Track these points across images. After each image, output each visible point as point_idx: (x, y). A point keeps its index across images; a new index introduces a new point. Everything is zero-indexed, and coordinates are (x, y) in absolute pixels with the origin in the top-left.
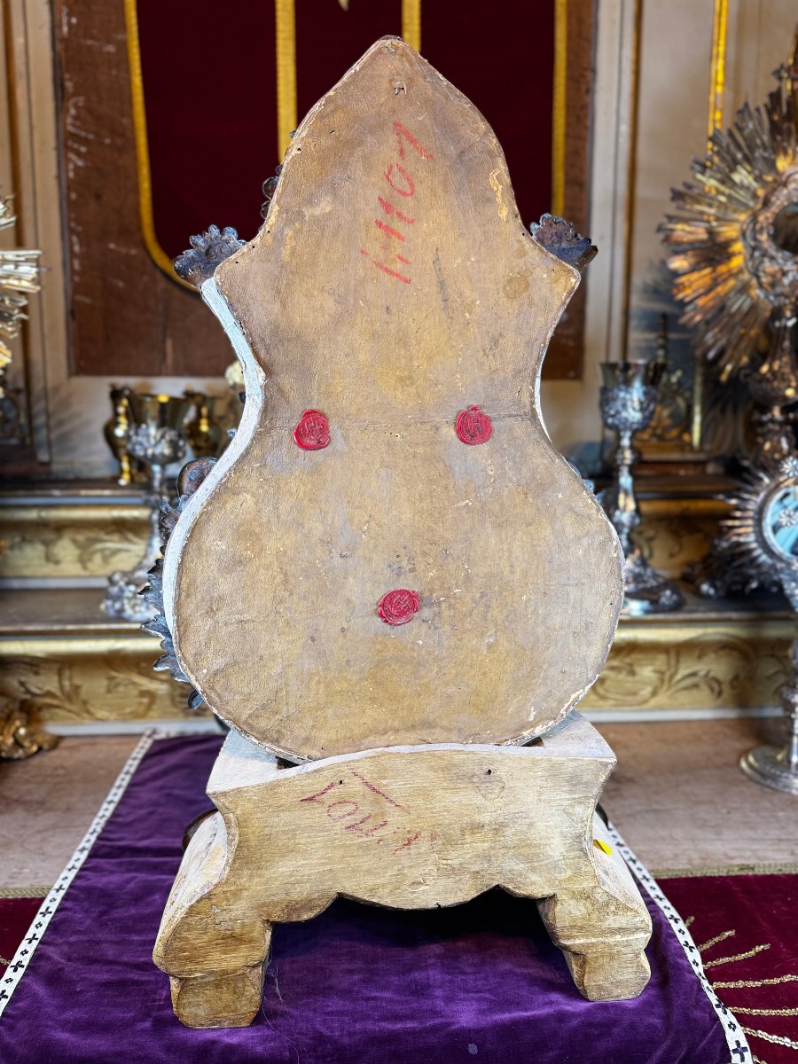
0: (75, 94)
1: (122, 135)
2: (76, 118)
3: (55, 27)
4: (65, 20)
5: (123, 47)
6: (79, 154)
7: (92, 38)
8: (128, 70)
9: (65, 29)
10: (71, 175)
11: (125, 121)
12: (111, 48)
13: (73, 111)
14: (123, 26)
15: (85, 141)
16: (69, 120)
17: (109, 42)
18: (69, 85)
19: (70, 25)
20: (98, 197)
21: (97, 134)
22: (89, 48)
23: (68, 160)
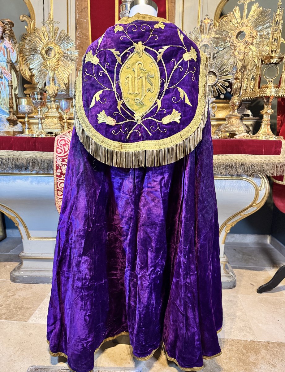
0: (79, 29)
1: (87, 36)
2: (79, 33)
3: (76, 17)
4: (77, 15)
5: (88, 20)
6: (79, 40)
7: (82, 19)
8: (88, 25)
9: (77, 17)
10: (78, 44)
11: (87, 34)
12: (86, 21)
13: (78, 32)
14: (88, 16)
15: (80, 38)
16: (78, 34)
17: (85, 19)
18: (78, 27)
19: (78, 16)
20: (82, 48)
21: (82, 36)
22: (82, 20)
23: (77, 41)
